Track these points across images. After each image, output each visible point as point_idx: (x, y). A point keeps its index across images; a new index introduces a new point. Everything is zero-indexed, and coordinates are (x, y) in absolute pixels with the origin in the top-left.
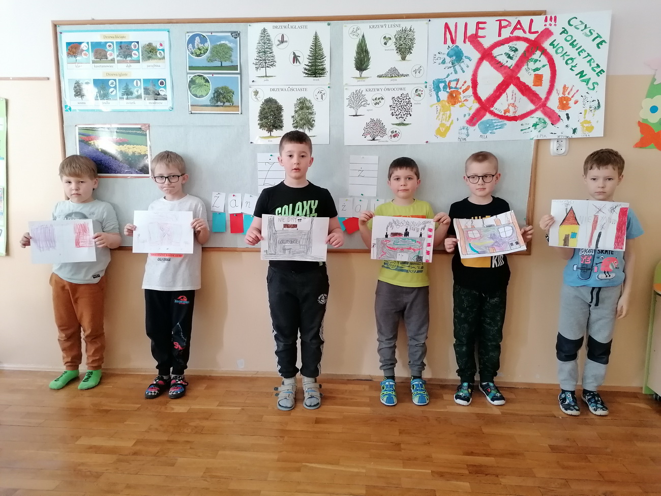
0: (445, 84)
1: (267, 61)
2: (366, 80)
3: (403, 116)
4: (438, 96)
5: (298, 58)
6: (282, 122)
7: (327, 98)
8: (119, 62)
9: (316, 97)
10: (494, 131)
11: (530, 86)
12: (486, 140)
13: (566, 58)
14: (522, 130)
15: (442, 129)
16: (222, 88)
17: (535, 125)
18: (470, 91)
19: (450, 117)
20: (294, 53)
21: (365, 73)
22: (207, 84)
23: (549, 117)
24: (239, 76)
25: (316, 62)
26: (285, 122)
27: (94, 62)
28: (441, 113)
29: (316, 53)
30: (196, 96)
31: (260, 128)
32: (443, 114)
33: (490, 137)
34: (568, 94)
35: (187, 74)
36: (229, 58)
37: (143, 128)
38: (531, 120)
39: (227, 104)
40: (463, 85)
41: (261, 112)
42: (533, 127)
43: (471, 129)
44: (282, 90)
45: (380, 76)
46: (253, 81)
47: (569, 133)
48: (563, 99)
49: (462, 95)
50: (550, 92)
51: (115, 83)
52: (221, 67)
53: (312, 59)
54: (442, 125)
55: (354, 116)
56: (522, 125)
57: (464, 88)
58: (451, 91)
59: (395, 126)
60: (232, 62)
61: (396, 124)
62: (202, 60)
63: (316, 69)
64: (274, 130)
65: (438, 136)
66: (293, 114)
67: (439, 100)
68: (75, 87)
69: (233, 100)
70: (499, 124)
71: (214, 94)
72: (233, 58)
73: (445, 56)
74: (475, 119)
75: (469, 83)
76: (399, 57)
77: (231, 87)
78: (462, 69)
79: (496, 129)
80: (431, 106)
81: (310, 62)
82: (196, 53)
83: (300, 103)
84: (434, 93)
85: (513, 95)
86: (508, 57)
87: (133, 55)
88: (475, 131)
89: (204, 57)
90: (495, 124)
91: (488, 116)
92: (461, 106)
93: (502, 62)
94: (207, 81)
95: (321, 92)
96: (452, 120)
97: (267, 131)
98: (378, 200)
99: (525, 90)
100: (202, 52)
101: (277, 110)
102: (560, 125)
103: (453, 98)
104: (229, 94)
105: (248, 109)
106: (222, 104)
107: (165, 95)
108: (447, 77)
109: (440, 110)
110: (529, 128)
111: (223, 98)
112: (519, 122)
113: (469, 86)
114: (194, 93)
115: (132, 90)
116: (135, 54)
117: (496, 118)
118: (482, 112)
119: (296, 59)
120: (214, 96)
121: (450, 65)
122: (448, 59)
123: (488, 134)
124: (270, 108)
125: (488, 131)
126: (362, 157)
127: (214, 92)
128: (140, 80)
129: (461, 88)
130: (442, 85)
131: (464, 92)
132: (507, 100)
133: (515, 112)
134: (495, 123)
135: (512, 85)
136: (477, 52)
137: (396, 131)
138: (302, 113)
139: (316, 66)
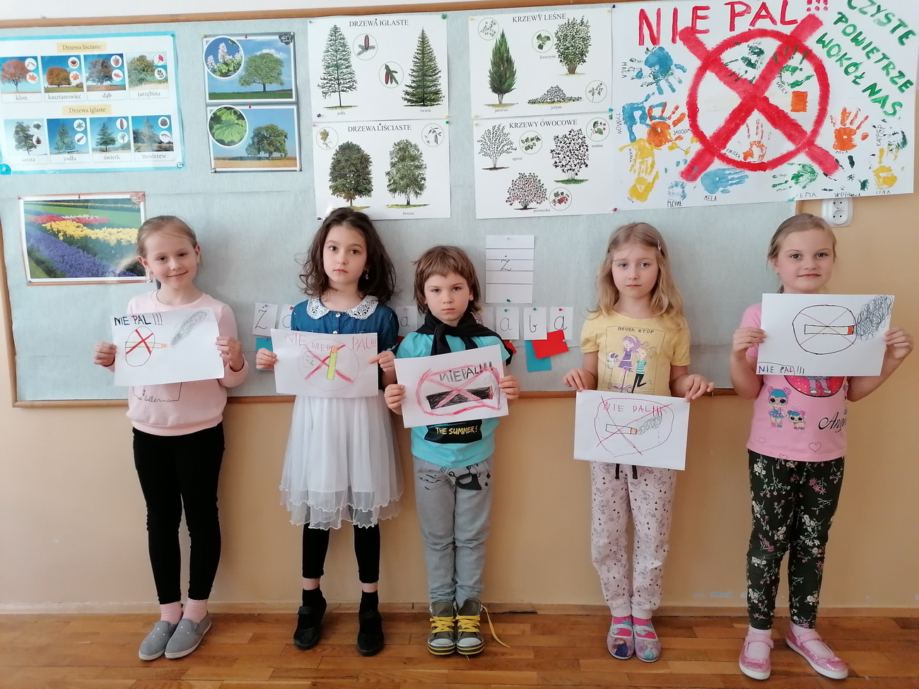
0: (644, 112)
1: (342, 81)
2: (510, 108)
3: (573, 168)
4: (631, 133)
5: (394, 74)
6: (369, 182)
7: (444, 141)
8: (90, 89)
9: (425, 140)
10: (729, 188)
11: (786, 111)
12: (714, 203)
13: (846, 63)
14: (774, 186)
15: (641, 189)
16: (267, 129)
17: (796, 177)
18: (686, 123)
19: (652, 166)
20: (387, 67)
21: (507, 98)
22: (240, 122)
23: (820, 164)
24: (295, 107)
25: (424, 80)
26: (374, 182)
27: (47, 90)
28: (638, 161)
29: (424, 66)
30: (222, 142)
31: (334, 194)
32: (641, 163)
33: (721, 198)
34: (851, 123)
35: (207, 105)
36: (277, 79)
37: (134, 199)
38: (788, 169)
39: (276, 154)
40: (673, 113)
41: (334, 168)
42: (794, 181)
43: (689, 186)
44: (368, 129)
45: (533, 102)
46: (319, 116)
47: (855, 189)
48: (842, 131)
49: (672, 130)
50: (819, 121)
51: (84, 125)
52: (265, 94)
53: (418, 76)
54: (640, 180)
55: (491, 169)
56: (774, 177)
57: (675, 117)
58: (654, 124)
59: (561, 184)
60: (282, 84)
61: (563, 181)
62: (232, 83)
63: (424, 93)
64: (357, 197)
65: (634, 199)
66: (388, 169)
67: (633, 139)
68: (17, 133)
69: (286, 148)
70: (736, 176)
71: (253, 138)
72: (283, 77)
73: (642, 65)
74: (696, 169)
75: (684, 109)
76: (565, 69)
77: (281, 126)
78: (671, 86)
79: (731, 185)
80: (621, 149)
81: (414, 82)
82: (220, 71)
83: (400, 149)
84: (624, 128)
85: (757, 128)
86: (747, 65)
87: (113, 76)
88: (696, 190)
89: (235, 76)
90: (730, 177)
91: (717, 164)
92: (671, 148)
93: (737, 72)
94: (240, 117)
95: (434, 131)
96: (657, 172)
97: (344, 198)
98: (535, 309)
99: (777, 118)
100: (231, 69)
101: (361, 163)
102: (838, 174)
103: (658, 135)
104: (279, 138)
105: (311, 162)
106: (267, 155)
107: (169, 143)
108: (646, 100)
109: (636, 156)
110: (786, 182)
111: (269, 144)
112: (769, 173)
113: (683, 115)
114: (219, 138)
115: (113, 136)
116: (117, 75)
117: (730, 166)
118: (707, 158)
119: (390, 76)
120: (253, 142)
121: (651, 80)
122: (647, 71)
123: (718, 194)
124: (348, 160)
125: (718, 188)
126: (506, 237)
127: (252, 135)
128: (127, 118)
129: (669, 118)
130: (637, 114)
131: (675, 124)
132: (749, 136)
133: (762, 156)
134: (730, 174)
135: (756, 110)
136: (695, 58)
137: (562, 193)
138: (403, 166)
139: (425, 87)
